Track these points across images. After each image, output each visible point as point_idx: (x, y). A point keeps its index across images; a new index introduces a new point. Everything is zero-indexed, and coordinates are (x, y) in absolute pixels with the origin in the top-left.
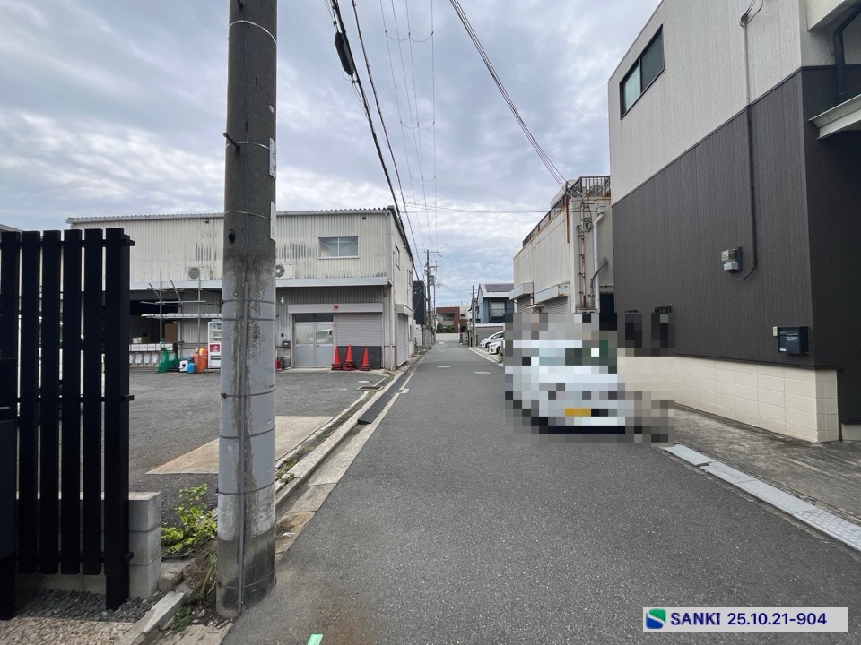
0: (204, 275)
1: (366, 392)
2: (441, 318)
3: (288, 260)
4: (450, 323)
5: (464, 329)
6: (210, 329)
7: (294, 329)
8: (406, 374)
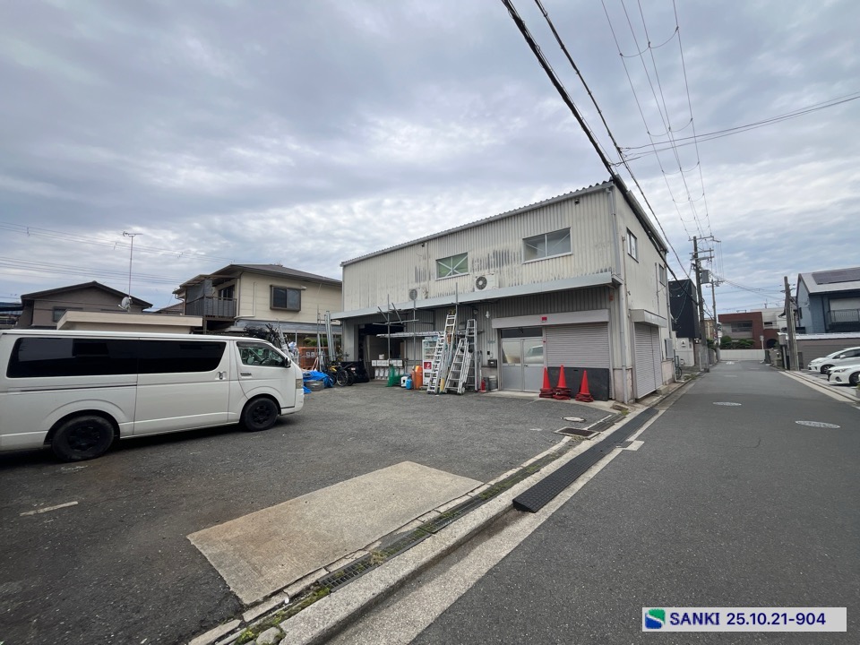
0: (420, 296)
1: (567, 439)
2: (728, 330)
3: (492, 270)
4: (746, 335)
5: (771, 343)
6: (424, 347)
7: (500, 345)
8: (650, 412)
